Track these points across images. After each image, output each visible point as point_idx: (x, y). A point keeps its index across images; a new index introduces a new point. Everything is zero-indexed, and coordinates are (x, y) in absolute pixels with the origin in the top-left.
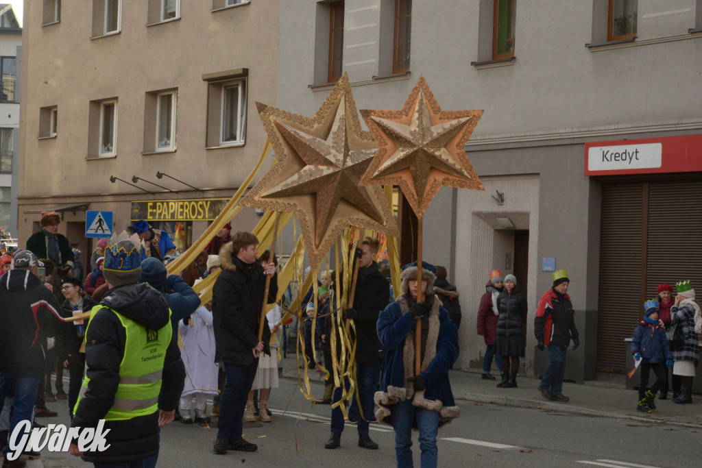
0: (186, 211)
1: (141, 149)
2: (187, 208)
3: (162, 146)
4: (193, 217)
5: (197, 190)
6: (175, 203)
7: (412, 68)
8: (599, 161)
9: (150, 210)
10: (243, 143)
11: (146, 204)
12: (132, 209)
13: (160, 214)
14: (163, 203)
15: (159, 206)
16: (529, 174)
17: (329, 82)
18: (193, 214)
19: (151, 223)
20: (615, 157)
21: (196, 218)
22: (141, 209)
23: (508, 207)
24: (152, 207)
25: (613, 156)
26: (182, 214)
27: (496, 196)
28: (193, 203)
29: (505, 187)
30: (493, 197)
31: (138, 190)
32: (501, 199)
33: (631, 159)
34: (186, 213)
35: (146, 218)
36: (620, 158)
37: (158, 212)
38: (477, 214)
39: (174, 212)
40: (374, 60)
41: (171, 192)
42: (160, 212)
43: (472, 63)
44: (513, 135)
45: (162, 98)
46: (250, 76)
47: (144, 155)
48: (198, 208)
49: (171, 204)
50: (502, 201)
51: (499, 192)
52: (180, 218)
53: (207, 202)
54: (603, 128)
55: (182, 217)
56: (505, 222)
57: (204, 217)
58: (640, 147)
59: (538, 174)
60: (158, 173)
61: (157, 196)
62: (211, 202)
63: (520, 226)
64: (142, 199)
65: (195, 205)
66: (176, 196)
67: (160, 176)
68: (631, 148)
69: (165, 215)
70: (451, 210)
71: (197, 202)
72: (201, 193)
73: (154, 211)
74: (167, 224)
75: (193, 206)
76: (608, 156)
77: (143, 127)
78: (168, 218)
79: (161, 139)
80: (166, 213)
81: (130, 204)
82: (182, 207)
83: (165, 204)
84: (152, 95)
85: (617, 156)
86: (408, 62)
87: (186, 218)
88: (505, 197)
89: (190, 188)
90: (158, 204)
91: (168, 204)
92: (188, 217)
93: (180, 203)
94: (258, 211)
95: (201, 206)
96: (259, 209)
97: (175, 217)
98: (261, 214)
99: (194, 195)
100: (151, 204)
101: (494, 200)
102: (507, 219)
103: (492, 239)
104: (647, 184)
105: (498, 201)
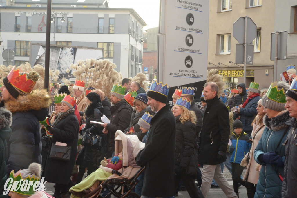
1: (215, 53)
2: (235, 72)
3: (222, 52)
4: (238, 76)
6: (230, 71)
9: (219, 73)
10: (259, 52)
11: (218, 71)
14: (225, 71)
15: (224, 72)
17: (294, 32)
21: (240, 76)
24: (220, 72)
26: (233, 74)
31: (215, 67)
39: (230, 74)
41: (229, 67)
42: (224, 74)
45: (221, 36)
46: (262, 30)
47: (216, 55)
48: (240, 73)
49: (228, 71)
55: (233, 76)
57: (243, 76)
61: (222, 69)
62: (246, 71)
65: (239, 71)
66: (231, 69)
69: (226, 75)
71: (240, 71)
73: (222, 73)
75: (238, 72)
77: (216, 46)
79: (221, 50)
80: (227, 74)
82: (233, 72)
83: (226, 71)
84: (219, 35)
89: (238, 66)
90: (223, 71)
91: (227, 71)
92: (236, 76)
93: (233, 71)
94: (266, 74)
95: (242, 72)
96: (267, 73)
97: (231, 76)
98: (268, 75)
99: (239, 68)
100: (220, 71)
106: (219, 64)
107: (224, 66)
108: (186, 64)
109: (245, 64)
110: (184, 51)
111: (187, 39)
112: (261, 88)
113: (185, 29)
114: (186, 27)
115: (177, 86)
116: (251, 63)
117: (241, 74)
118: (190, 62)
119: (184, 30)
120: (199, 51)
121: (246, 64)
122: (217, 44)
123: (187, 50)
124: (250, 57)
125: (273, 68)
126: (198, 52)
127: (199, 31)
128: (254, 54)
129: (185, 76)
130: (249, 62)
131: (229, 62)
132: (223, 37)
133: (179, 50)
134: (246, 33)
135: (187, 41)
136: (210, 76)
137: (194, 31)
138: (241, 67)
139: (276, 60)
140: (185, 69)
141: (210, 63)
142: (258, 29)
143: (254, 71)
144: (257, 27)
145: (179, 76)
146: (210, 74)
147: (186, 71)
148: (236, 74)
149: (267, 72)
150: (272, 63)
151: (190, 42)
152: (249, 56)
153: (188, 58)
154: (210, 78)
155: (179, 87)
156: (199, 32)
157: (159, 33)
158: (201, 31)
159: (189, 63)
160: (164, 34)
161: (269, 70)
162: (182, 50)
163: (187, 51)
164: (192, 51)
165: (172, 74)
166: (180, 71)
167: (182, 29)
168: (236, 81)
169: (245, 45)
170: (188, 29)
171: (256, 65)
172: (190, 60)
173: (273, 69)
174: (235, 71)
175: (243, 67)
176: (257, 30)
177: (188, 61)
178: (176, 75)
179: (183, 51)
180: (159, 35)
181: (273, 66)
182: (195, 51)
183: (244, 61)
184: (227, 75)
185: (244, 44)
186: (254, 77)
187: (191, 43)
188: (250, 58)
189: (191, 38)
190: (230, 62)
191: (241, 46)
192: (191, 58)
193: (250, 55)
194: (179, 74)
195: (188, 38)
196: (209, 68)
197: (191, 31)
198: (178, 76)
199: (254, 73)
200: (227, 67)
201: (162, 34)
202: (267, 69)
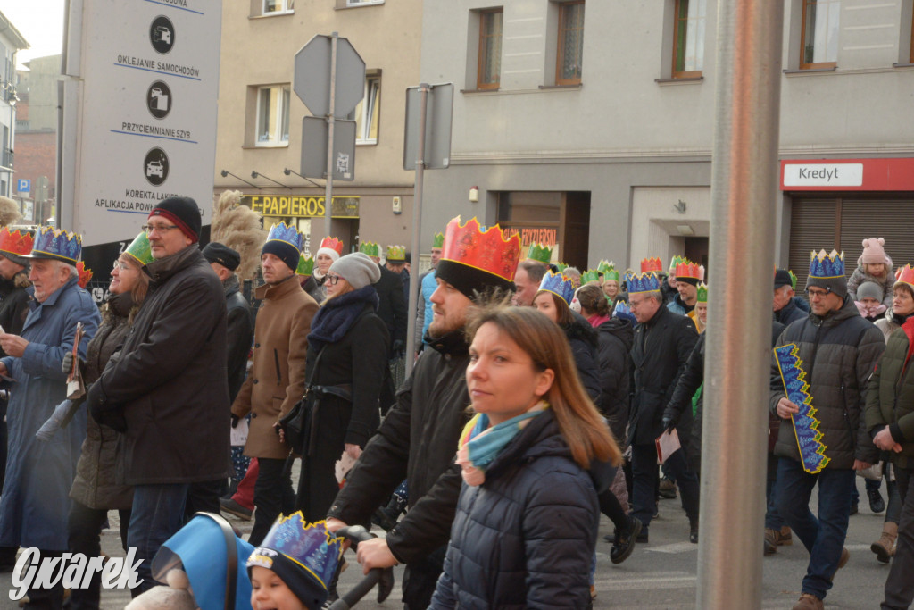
0: (301, 207)
1: (242, 142)
2: (303, 203)
3: (263, 139)
4: (312, 214)
5: (318, 187)
6: (287, 198)
7: (583, 79)
8: (794, 177)
9: (254, 205)
10: (373, 141)
11: (250, 198)
13: (268, 210)
14: (272, 199)
15: (267, 202)
17: (478, 86)
18: (312, 211)
21: (316, 214)
23: (691, 215)
24: (256, 202)
25: (811, 174)
26: (297, 210)
27: (677, 204)
28: (310, 200)
29: (689, 197)
30: (675, 206)
31: (240, 184)
32: (682, 207)
33: (830, 177)
34: (303, 210)
36: (818, 176)
38: (655, 222)
39: (286, 208)
40: (539, 70)
41: (283, 187)
42: (268, 206)
43: (656, 80)
44: (701, 149)
45: (261, 92)
46: (383, 76)
47: (245, 149)
48: (317, 205)
49: (282, 199)
50: (685, 209)
51: (682, 201)
54: (800, 147)
55: (296, 213)
56: (685, 230)
57: (324, 215)
58: (840, 167)
60: (286, 169)
61: (263, 191)
62: (335, 199)
63: (699, 233)
65: (315, 201)
66: (290, 191)
68: (830, 167)
69: (274, 212)
71: (317, 199)
72: (319, 191)
73: (261, 205)
75: (312, 203)
76: (806, 173)
77: (244, 121)
78: (279, 213)
79: (260, 133)
80: (276, 208)
82: (297, 203)
83: (275, 200)
84: (253, 88)
85: (814, 174)
86: (579, 74)
87: (302, 214)
88: (687, 206)
89: (310, 184)
90: (265, 199)
91: (278, 199)
92: (305, 213)
93: (294, 200)
94: (394, 210)
95: (323, 203)
96: (397, 208)
97: (289, 212)
98: (399, 214)
99: (313, 191)
100: (257, 199)
101: (675, 208)
102: (688, 227)
103: (667, 244)
104: (840, 200)
105: (679, 209)
106: (254, 175)
107: (269, 183)
108: (149, 173)
109: (330, 177)
110: (143, 133)
111: (153, 96)
113: (147, 65)
114: (149, 59)
115: (119, 243)
116: (347, 175)
117: (320, 210)
118: (161, 167)
119: (142, 67)
120: (188, 134)
121: (334, 178)
122: (246, 117)
123: (153, 129)
124: (344, 159)
125: (413, 192)
126: (184, 136)
127: (191, 73)
128: (357, 150)
129: (143, 211)
130: (343, 172)
131: (283, 170)
132: (266, 94)
133: (126, 128)
134: (333, 84)
135: (152, 103)
136: (221, 211)
137: (174, 73)
138: (320, 187)
139: (420, 168)
140: (145, 190)
141: (224, 174)
142: (370, 73)
143: (357, 199)
144: (368, 67)
145: (125, 209)
146: (223, 207)
147: (148, 194)
148: (303, 207)
149: (398, 206)
150: (409, 177)
151: (162, 105)
152: (342, 156)
153: (156, 156)
154: (223, 218)
155: (123, 244)
156: (190, 76)
157: (64, 71)
158: (197, 73)
159: (156, 170)
160: (78, 78)
161: (405, 198)
162: (135, 128)
163: (152, 134)
164: (168, 133)
165: (103, 202)
166: (127, 193)
167: (136, 62)
168: (305, 227)
169: (331, 120)
170: (156, 66)
171: (365, 183)
172: (159, 162)
173: (412, 195)
174: (301, 200)
175: (324, 188)
176: (368, 76)
177: (153, 164)
178: (115, 206)
179: (139, 133)
180: (63, 78)
181: (413, 187)
182: (176, 134)
183: (326, 170)
184: (277, 212)
185: (327, 116)
186: (357, 220)
187: (165, 108)
188: (343, 161)
189: (163, 94)
190: (287, 172)
191: (320, 124)
192: (166, 158)
193: (343, 153)
194: (124, 205)
195: (156, 93)
196: (219, 189)
197: (163, 71)
198: (121, 209)
199: (358, 207)
200: (278, 185)
201: (72, 76)
202: (397, 195)
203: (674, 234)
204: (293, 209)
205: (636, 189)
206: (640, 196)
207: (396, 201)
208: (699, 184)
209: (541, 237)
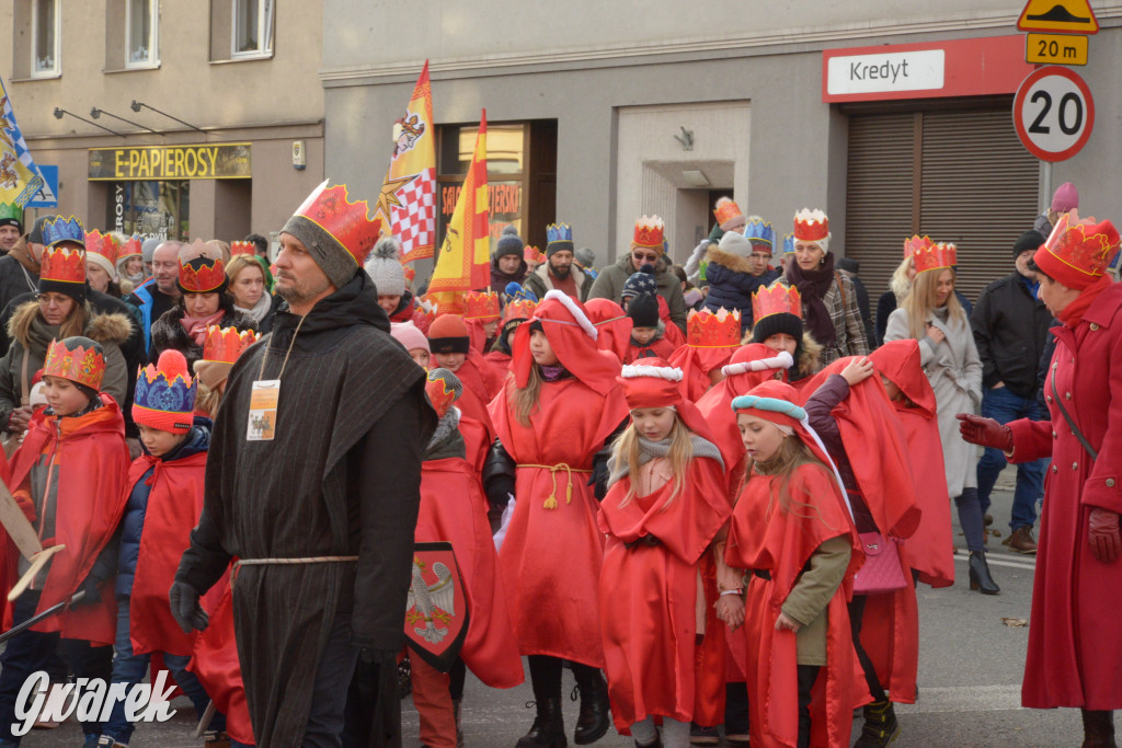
0: (178, 163)
1: (102, 63)
2: (179, 158)
3: (134, 58)
4: (191, 174)
5: (197, 130)
6: (159, 150)
8: (846, 79)
9: (119, 163)
10: (269, 54)
11: (114, 151)
12: (90, 162)
13: (136, 169)
14: (140, 151)
15: (135, 156)
16: (734, 101)
18: (191, 169)
19: (121, 183)
20: (871, 72)
21: (196, 174)
22: (104, 162)
23: (700, 153)
24: (122, 158)
25: (867, 70)
26: (172, 168)
27: (681, 135)
29: (695, 121)
30: (676, 137)
31: (98, 131)
32: (688, 140)
33: (895, 76)
34: (179, 167)
35: (114, 176)
36: (878, 75)
37: (133, 165)
38: (651, 165)
39: (160, 165)
41: (154, 133)
42: (136, 165)
47: (106, 74)
48: (197, 158)
49: (153, 152)
50: (691, 143)
51: (686, 129)
52: (170, 175)
53: (212, 149)
54: (851, 26)
55: (171, 174)
56: (694, 178)
57: (209, 173)
58: (909, 56)
59: (748, 100)
60: (134, 103)
61: (131, 140)
62: (220, 148)
63: (718, 184)
64: (106, 145)
65: (190, 151)
66: (161, 139)
67: (136, 107)
68: (895, 59)
69: (144, 171)
70: (609, 157)
71: (196, 150)
72: (204, 135)
73: (127, 163)
74: (146, 184)
75: (191, 156)
76: (860, 71)
78: (150, 175)
79: (134, 48)
80: (146, 167)
81: (85, 154)
82: (172, 157)
83: (144, 154)
85: (873, 71)
87: (179, 175)
88: (695, 137)
89: (183, 126)
90: (132, 153)
91: (148, 152)
92: (183, 173)
93: (169, 152)
94: (295, 163)
95: (204, 156)
96: (298, 159)
98: (302, 168)
100: (121, 153)
101: (677, 142)
102: (698, 172)
103: (674, 203)
104: (921, 115)
105: (684, 144)
106: (95, 113)
112: (272, 233)
117: (200, 167)
122: (108, 23)
125: (324, 132)
138: (199, 131)
143: (247, 147)
148: (180, 163)
149: (299, 156)
161: (309, 142)
173: (323, 136)
174: (177, 151)
181: (322, 122)
184: (147, 174)
186: (250, 181)
199: (249, 160)
202: (297, 139)
203: (684, 187)
204: (167, 168)
205: (622, 112)
206: (628, 122)
207: (297, 148)
208: (709, 99)
209: (497, 197)
